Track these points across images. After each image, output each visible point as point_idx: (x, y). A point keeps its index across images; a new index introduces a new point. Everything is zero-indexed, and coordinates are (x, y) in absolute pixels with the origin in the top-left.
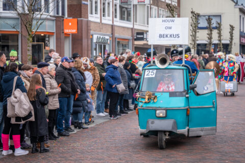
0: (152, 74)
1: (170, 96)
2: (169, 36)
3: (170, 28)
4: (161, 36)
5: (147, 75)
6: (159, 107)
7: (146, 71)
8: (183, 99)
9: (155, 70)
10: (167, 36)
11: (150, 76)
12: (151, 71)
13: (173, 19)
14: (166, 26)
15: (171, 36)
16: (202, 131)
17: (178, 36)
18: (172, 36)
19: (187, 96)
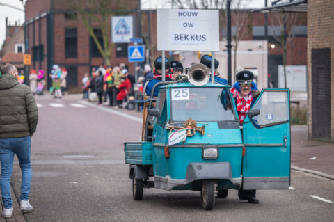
0: (185, 94)
1: (220, 128)
2: (189, 37)
3: (191, 25)
4: (177, 37)
5: (176, 96)
6: (208, 144)
7: (173, 90)
8: (237, 131)
9: (188, 89)
10: (186, 37)
11: (182, 98)
12: (181, 90)
13: (196, 11)
14: (185, 22)
15: (192, 37)
16: (265, 182)
17: (203, 38)
18: (195, 38)
19: (241, 127)
